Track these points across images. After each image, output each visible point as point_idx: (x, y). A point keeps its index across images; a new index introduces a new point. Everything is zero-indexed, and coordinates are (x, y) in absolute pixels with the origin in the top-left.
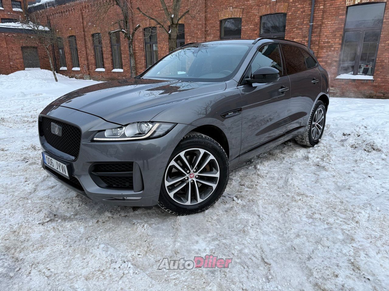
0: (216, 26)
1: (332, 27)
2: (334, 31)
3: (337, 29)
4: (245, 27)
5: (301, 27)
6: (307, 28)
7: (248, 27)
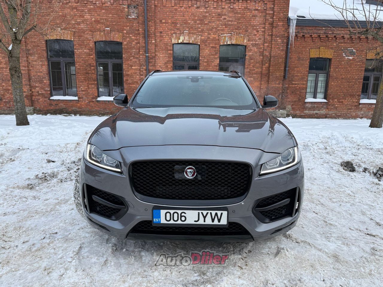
0: (41, 46)
1: (164, 59)
2: (166, 63)
3: (168, 61)
4: (79, 51)
5: (138, 56)
6: (144, 58)
7: (82, 51)
